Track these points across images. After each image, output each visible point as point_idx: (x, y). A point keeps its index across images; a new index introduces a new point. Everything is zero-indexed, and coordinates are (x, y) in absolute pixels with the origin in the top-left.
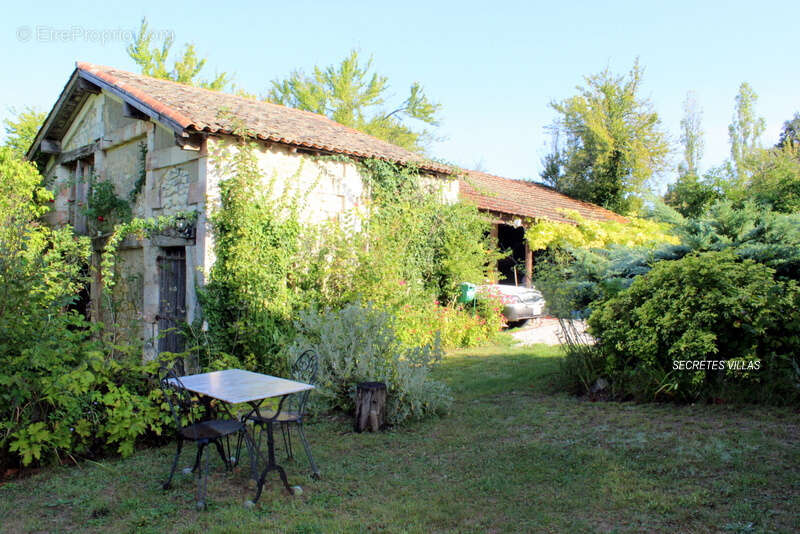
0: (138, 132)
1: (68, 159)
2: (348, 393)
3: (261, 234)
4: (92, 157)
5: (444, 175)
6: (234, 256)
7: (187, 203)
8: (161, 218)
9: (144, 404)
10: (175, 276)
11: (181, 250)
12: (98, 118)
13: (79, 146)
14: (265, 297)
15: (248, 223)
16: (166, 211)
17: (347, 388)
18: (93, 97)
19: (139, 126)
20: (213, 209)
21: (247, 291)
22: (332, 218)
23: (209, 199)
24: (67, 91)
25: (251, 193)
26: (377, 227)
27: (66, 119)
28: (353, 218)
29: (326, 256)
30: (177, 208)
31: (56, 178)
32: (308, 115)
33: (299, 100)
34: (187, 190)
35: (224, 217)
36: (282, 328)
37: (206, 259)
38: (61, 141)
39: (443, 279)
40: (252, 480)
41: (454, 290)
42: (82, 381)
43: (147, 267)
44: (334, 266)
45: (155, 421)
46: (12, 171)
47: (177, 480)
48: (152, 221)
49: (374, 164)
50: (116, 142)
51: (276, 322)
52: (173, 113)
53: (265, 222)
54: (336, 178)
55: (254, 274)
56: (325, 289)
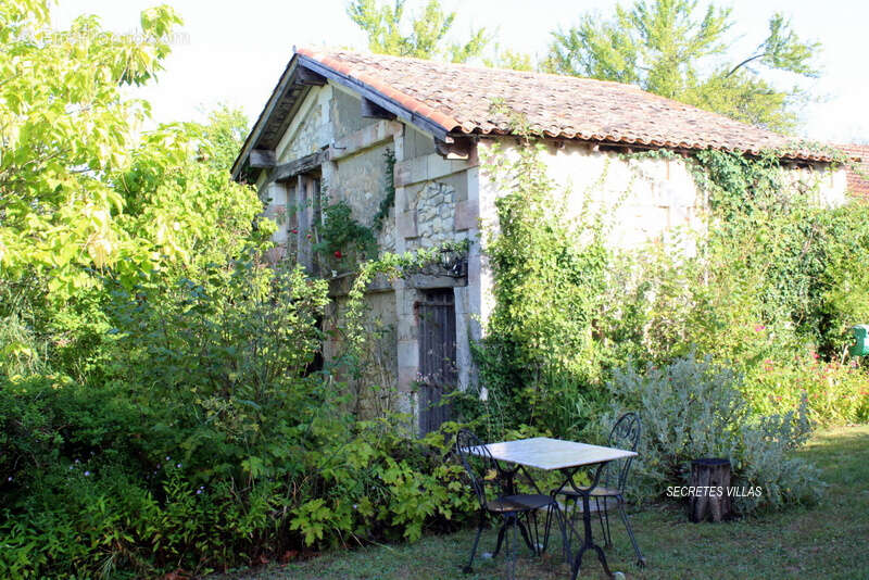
0: (381, 135)
1: (285, 174)
2: (680, 474)
3: (554, 267)
4: (318, 169)
5: (822, 164)
6: (520, 298)
7: (453, 230)
8: (422, 252)
9: (430, 482)
10: (440, 327)
11: (448, 292)
12: (325, 118)
13: (299, 157)
14: (564, 353)
15: (537, 254)
16: (425, 241)
17: (679, 467)
18: (316, 89)
19: (382, 128)
20: (490, 235)
21: (538, 344)
22: (652, 239)
23: (484, 223)
24: (283, 84)
25: (540, 213)
26: (719, 249)
27: (281, 120)
28: (684, 238)
29: (646, 293)
30: (441, 236)
31: (270, 200)
32: (611, 87)
33: (596, 57)
34: (453, 212)
35: (505, 247)
36: (587, 396)
37: (482, 304)
38: (274, 150)
39: (824, 321)
40: (565, 564)
41: (843, 337)
42: (361, 454)
43: (402, 317)
44: (658, 307)
45: (443, 503)
46: (230, 200)
47: (477, 565)
48: (411, 257)
49: (712, 157)
50: (351, 149)
51: (579, 387)
52: (431, 111)
53: (560, 251)
54: (657, 182)
55: (548, 322)
56: (647, 340)
